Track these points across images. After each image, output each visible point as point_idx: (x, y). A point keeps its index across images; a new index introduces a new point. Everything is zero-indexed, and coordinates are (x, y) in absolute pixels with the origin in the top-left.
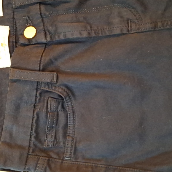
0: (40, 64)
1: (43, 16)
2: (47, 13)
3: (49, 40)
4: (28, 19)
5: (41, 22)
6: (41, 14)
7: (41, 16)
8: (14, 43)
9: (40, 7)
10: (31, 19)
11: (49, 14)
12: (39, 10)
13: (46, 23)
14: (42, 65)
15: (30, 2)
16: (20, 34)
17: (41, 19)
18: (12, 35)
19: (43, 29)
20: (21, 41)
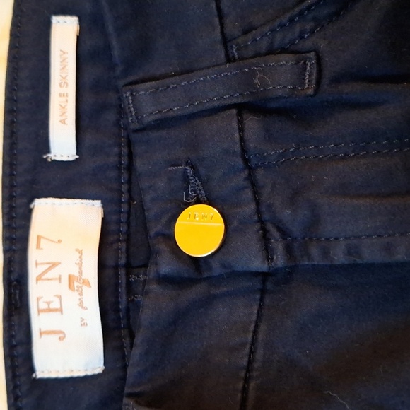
0: (247, 380)
1: (254, 162)
2: (272, 152)
3: (280, 261)
4: (190, 172)
5: (246, 187)
6: (244, 150)
7: (246, 161)
8: (122, 272)
9: (240, 122)
10: (203, 171)
11: (282, 155)
12: (237, 135)
13: (266, 193)
14: (252, 385)
15: (201, 103)
16: (157, 234)
17: (246, 172)
18: (112, 238)
19: (256, 218)
20: (166, 266)
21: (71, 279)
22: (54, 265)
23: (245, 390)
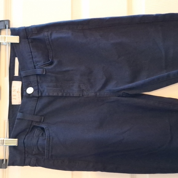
0: (35, 111)
6: (37, 81)
17: (37, 84)
19: (38, 89)
21: (17, 92)
22: (15, 90)
23: (34, 113)
